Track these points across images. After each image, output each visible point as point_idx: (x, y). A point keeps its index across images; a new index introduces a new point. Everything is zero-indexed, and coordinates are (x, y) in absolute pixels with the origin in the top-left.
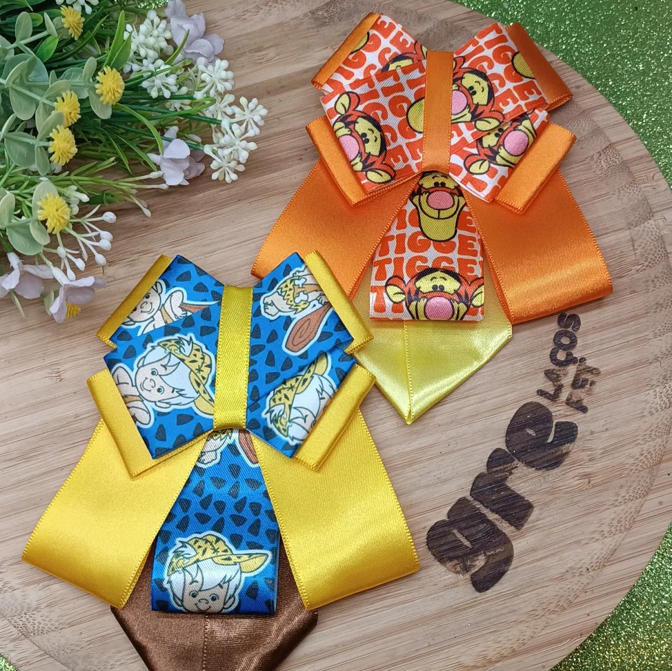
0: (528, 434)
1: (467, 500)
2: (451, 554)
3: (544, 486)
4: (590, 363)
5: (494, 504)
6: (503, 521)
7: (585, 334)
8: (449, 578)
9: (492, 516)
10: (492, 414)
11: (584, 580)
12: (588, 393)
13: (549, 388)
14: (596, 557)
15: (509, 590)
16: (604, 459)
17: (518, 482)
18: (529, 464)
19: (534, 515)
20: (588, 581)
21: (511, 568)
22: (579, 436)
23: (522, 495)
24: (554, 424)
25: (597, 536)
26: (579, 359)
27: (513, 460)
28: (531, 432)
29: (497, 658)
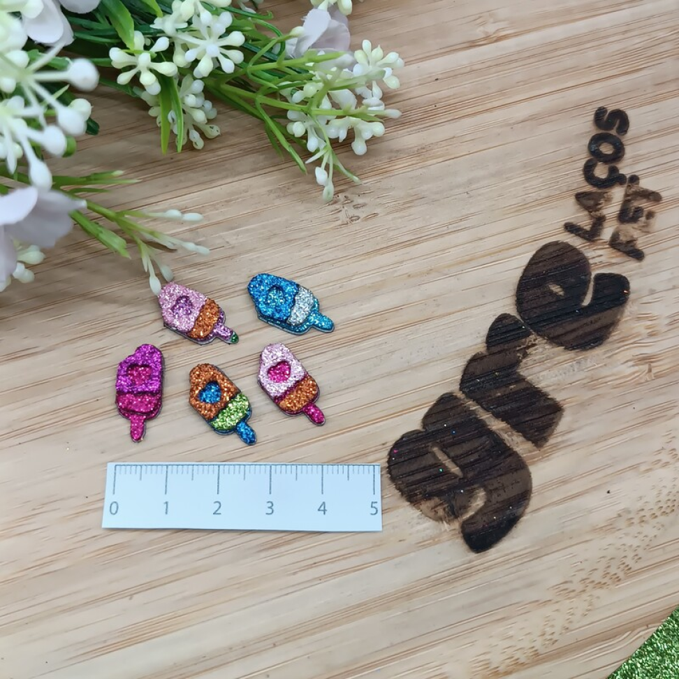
0: (552, 291)
1: (456, 396)
2: (429, 489)
3: (578, 377)
4: (645, 184)
5: (499, 405)
6: (514, 432)
7: (638, 139)
8: (424, 530)
9: (497, 425)
10: (494, 259)
11: (649, 530)
12: (645, 229)
13: (584, 221)
14: (665, 492)
15: (526, 548)
16: (670, 335)
17: (537, 369)
18: (555, 340)
19: (564, 423)
20: (655, 532)
21: (528, 510)
22: (632, 296)
23: (544, 390)
24: (593, 276)
25: (665, 457)
26: (628, 177)
27: (528, 334)
28: (556, 289)
29: (508, 666)
